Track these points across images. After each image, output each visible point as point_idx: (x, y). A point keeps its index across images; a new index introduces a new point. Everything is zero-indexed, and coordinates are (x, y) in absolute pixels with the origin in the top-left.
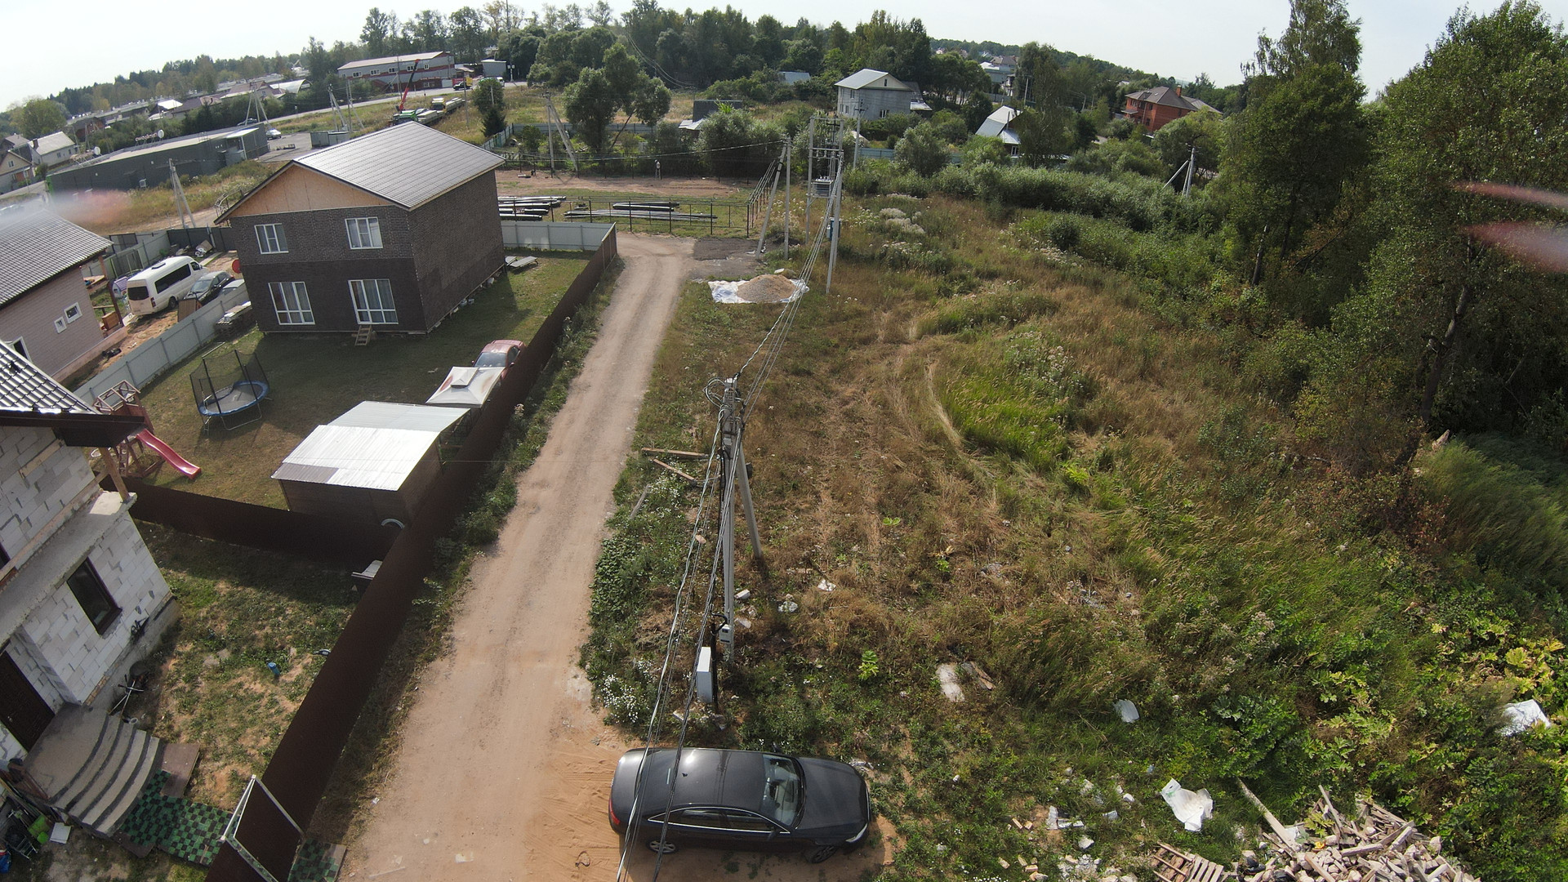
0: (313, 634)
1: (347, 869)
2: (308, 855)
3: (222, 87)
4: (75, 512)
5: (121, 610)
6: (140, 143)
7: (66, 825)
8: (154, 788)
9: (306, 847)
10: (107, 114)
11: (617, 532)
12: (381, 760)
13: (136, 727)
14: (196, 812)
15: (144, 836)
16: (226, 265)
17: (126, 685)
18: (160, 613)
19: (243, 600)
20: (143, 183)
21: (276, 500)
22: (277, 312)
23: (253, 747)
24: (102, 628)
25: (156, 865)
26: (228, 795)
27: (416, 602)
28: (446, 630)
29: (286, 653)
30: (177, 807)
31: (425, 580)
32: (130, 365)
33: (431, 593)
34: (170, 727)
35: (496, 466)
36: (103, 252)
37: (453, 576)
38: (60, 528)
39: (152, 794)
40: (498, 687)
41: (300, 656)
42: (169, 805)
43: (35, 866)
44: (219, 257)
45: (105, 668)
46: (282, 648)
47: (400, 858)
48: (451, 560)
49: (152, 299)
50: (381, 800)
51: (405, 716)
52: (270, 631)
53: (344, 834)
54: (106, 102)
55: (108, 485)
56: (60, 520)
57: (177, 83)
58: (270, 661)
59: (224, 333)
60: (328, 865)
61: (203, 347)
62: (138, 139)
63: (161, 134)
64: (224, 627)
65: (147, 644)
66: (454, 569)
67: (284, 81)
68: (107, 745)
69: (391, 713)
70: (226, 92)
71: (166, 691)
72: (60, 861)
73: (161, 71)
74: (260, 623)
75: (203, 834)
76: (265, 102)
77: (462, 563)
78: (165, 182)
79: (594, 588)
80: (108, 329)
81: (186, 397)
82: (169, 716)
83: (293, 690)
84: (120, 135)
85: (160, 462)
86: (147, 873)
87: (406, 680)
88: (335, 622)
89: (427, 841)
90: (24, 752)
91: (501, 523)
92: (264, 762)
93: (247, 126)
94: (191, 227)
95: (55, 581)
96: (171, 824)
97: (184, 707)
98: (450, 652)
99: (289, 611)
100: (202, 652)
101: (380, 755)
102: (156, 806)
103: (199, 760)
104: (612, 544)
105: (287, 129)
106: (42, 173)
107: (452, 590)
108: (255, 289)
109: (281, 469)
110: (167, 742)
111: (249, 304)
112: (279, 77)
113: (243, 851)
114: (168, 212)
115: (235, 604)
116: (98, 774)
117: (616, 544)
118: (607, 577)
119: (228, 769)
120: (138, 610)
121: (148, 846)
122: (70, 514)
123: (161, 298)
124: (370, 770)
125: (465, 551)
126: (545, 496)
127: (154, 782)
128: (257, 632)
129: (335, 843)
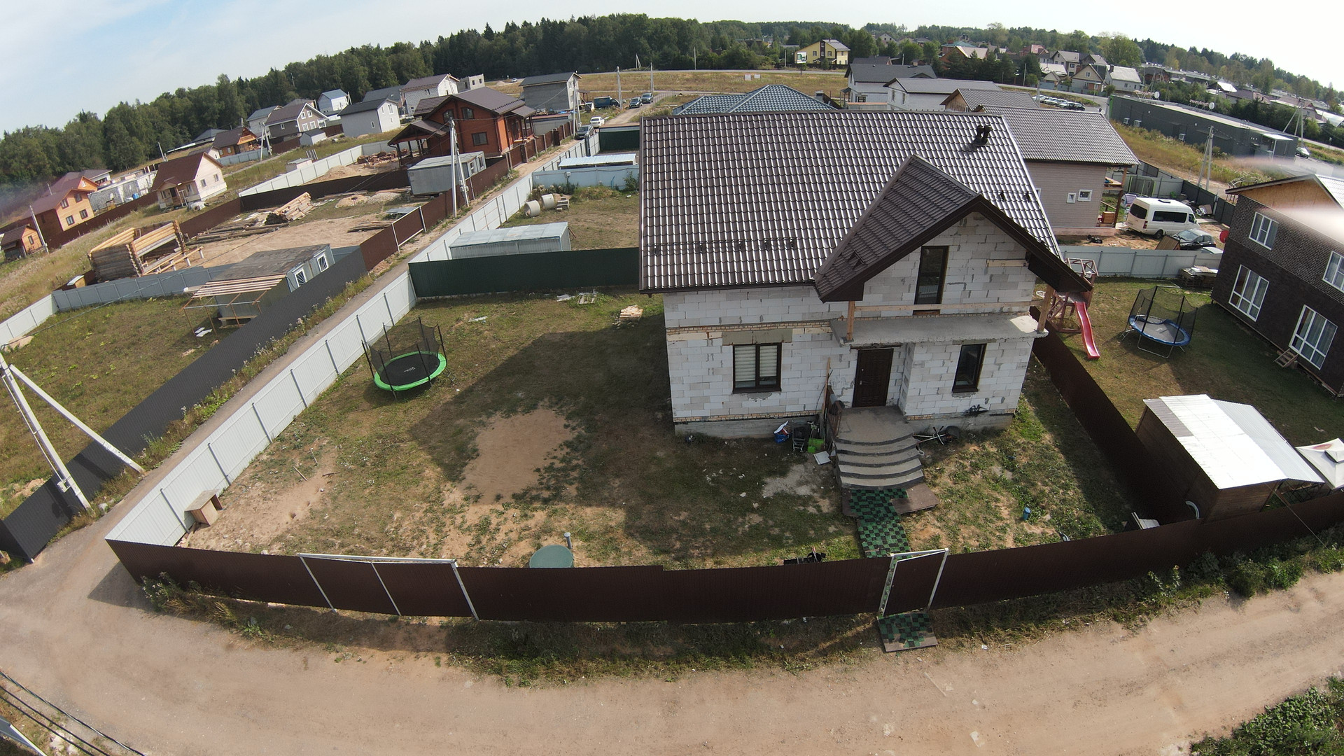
0: (1070, 521)
1: (921, 653)
2: (915, 620)
3: (1275, 93)
4: (1001, 312)
5: (977, 390)
6: (1193, 105)
7: (830, 458)
8: (891, 494)
9: (920, 616)
10: (1174, 72)
11: (1329, 694)
12: (1016, 633)
13: (918, 457)
14: (896, 529)
15: (858, 507)
16: (1215, 233)
17: (938, 431)
18: (997, 415)
19: (1051, 458)
20: (1182, 136)
21: (1133, 418)
22: (1233, 291)
23: (964, 538)
24: (957, 389)
25: (845, 525)
26: (921, 542)
27: (1151, 574)
28: (1148, 614)
29: (1042, 513)
30: (890, 515)
31: (1176, 568)
32: (1103, 255)
33: (1168, 579)
34: (935, 477)
35: (1301, 547)
36: (1130, 166)
37: (1193, 587)
38: (984, 313)
39: (887, 495)
40: (1132, 688)
41: (1047, 524)
42: (887, 509)
43: (792, 456)
44: (1213, 223)
45: (936, 411)
46: (1043, 508)
47: (951, 689)
48: (1203, 577)
49: (1146, 222)
50: (987, 650)
51: (1061, 630)
52: (1047, 491)
53: (945, 637)
54: (1176, 62)
55: (1035, 313)
56: (989, 309)
57: (1239, 73)
58: (1029, 506)
59: (1183, 280)
60: (916, 638)
61: (1160, 280)
62: (1192, 101)
63: (1212, 106)
64: (1024, 461)
65: (972, 424)
66: (1199, 584)
67: (1328, 111)
68: (895, 447)
69: (1057, 618)
70: (1277, 98)
71: (955, 457)
72: (806, 468)
73: (1229, 58)
74: (1047, 480)
75: (885, 543)
76: (1306, 122)
77: (1208, 586)
78: (1199, 144)
79: (1267, 712)
80: (1102, 223)
81: (1127, 304)
82: (941, 471)
83: (1022, 537)
84: (1180, 92)
85: (1078, 331)
86: (836, 522)
87: (1088, 612)
88: (1090, 529)
89: (975, 702)
90: (850, 405)
91: (1263, 591)
92: (959, 552)
93: (1283, 133)
94: (1204, 188)
95: (957, 338)
96: (876, 519)
97: (954, 475)
98: (1133, 631)
99: (1071, 493)
100: (997, 460)
101: (1020, 630)
102: (881, 502)
103: (930, 509)
104: (1315, 698)
105: (1316, 154)
106: (1109, 91)
107: (1182, 595)
108: (1227, 263)
109: (1154, 400)
110: (925, 482)
111: (1216, 271)
112: (1326, 106)
113: (891, 575)
114: (1191, 168)
115: (1044, 454)
116: (873, 455)
117: (1318, 702)
118: (1284, 715)
119: (938, 531)
120: (987, 401)
121: (853, 513)
122: (998, 310)
123: (1154, 226)
124: (1004, 629)
125: (1218, 581)
126: (1313, 607)
127: (895, 491)
128: (1039, 484)
129: (936, 635)
